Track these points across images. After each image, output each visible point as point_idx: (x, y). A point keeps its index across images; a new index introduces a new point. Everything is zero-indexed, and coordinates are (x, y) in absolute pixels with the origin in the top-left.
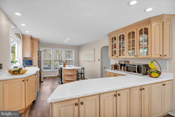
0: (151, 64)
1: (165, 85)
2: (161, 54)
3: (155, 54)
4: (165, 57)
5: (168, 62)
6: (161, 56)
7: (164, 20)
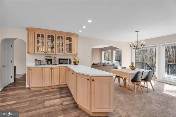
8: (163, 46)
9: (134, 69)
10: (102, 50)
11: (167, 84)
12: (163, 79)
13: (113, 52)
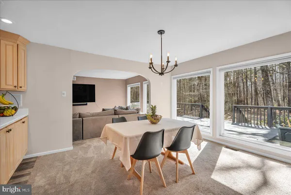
0: (3, 98)
1: (10, 130)
2: (14, 85)
3: (6, 84)
4: (20, 89)
5: (21, 96)
6: (15, 87)
7: (18, 42)
8: (220, 70)
9: (155, 121)
10: (126, 82)
11: (227, 147)
12: (221, 138)
13: (144, 85)
